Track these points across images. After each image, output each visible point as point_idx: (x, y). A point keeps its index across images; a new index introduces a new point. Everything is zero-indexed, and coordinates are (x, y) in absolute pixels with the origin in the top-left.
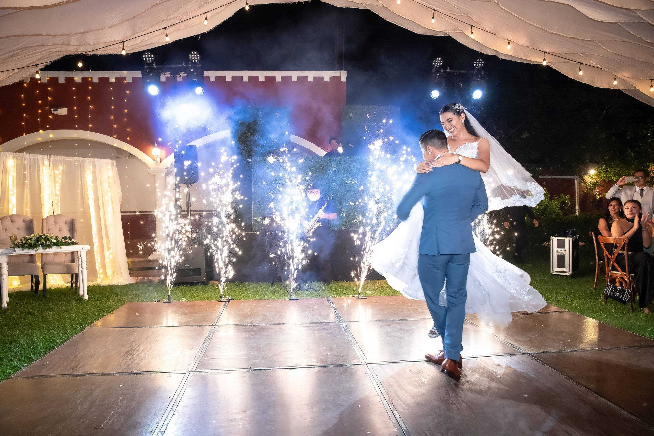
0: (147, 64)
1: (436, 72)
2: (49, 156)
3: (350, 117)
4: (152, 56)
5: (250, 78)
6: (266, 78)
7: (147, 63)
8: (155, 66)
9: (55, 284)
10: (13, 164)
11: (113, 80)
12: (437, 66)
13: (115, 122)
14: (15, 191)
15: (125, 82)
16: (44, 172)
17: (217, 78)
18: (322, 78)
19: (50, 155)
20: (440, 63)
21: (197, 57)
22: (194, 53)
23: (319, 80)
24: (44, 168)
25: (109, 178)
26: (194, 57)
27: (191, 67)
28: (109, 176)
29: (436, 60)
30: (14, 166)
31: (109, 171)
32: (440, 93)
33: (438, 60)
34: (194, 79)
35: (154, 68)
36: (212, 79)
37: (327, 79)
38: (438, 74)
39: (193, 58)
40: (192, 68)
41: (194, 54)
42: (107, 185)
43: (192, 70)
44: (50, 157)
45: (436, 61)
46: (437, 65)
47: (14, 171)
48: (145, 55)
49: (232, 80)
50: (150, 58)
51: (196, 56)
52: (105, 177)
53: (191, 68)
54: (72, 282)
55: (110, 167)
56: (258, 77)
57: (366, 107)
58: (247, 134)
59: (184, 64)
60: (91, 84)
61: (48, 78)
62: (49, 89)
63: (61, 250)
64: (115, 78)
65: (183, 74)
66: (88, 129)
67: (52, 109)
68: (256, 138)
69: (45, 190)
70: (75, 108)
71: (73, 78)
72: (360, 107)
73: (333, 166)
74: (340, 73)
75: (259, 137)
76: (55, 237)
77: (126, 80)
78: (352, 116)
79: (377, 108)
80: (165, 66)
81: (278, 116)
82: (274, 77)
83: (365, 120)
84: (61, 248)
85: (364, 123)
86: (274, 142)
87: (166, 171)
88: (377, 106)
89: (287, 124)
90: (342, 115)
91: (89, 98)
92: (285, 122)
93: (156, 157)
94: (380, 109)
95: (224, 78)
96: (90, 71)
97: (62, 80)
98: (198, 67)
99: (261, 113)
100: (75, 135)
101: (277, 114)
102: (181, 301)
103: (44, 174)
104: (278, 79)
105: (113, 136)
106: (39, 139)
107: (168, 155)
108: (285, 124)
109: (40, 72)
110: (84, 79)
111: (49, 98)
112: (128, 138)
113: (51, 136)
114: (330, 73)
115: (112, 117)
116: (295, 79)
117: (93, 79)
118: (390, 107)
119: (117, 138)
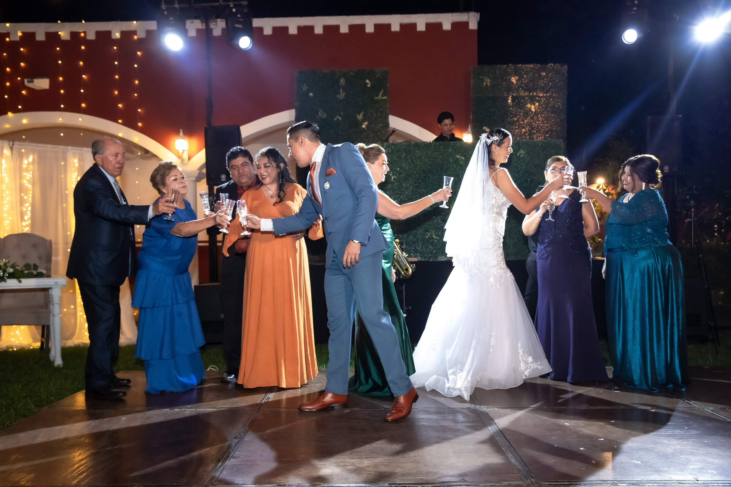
0: (164, 2)
2: (11, 143)
3: (485, 83)
5: (326, 28)
6: (351, 27)
8: (176, 6)
9: (17, 342)
11: (117, 34)
13: (119, 99)
15: (135, 37)
18: (439, 25)
19: (13, 141)
23: (434, 28)
24: (4, 161)
27: (232, 6)
32: (639, 33)
34: (237, 25)
35: (175, 8)
36: (268, 31)
37: (447, 26)
38: (636, 2)
40: (234, 7)
44: (13, 145)
49: (298, 32)
54: (43, 339)
56: (337, 27)
57: (510, 67)
58: (320, 114)
59: (222, 2)
60: (84, 41)
61: (20, 34)
62: (22, 49)
63: (20, 284)
64: (120, 32)
65: (221, 21)
66: (78, 110)
67: (26, 80)
68: (335, 119)
69: (4, 195)
70: (61, 79)
71: (57, 32)
72: (502, 67)
73: (458, 157)
74: (469, 15)
75: (340, 118)
76: (11, 264)
77: (136, 35)
78: (488, 81)
79: (528, 68)
80: (193, 5)
81: (369, 86)
82: (363, 26)
83: (510, 88)
84: (20, 282)
85: (508, 92)
86: (364, 126)
87: (196, 175)
88: (529, 65)
89: (384, 98)
90: (472, 81)
91: (81, 63)
92: (380, 94)
93: (182, 151)
94: (534, 69)
95: (286, 29)
96: (81, 22)
97: (40, 37)
98: (244, 5)
99: (342, 81)
100: (61, 119)
101: (367, 81)
102: (208, 370)
103: (3, 171)
104: (370, 29)
105: (117, 122)
106: (7, 126)
107: (200, 150)
108: (380, 97)
109: (8, 25)
110: (74, 35)
111: (22, 64)
112: (140, 124)
113: (25, 121)
114: (452, 16)
115: (116, 92)
116: (395, 28)
117: (87, 33)
118: (551, 65)
119: (123, 124)
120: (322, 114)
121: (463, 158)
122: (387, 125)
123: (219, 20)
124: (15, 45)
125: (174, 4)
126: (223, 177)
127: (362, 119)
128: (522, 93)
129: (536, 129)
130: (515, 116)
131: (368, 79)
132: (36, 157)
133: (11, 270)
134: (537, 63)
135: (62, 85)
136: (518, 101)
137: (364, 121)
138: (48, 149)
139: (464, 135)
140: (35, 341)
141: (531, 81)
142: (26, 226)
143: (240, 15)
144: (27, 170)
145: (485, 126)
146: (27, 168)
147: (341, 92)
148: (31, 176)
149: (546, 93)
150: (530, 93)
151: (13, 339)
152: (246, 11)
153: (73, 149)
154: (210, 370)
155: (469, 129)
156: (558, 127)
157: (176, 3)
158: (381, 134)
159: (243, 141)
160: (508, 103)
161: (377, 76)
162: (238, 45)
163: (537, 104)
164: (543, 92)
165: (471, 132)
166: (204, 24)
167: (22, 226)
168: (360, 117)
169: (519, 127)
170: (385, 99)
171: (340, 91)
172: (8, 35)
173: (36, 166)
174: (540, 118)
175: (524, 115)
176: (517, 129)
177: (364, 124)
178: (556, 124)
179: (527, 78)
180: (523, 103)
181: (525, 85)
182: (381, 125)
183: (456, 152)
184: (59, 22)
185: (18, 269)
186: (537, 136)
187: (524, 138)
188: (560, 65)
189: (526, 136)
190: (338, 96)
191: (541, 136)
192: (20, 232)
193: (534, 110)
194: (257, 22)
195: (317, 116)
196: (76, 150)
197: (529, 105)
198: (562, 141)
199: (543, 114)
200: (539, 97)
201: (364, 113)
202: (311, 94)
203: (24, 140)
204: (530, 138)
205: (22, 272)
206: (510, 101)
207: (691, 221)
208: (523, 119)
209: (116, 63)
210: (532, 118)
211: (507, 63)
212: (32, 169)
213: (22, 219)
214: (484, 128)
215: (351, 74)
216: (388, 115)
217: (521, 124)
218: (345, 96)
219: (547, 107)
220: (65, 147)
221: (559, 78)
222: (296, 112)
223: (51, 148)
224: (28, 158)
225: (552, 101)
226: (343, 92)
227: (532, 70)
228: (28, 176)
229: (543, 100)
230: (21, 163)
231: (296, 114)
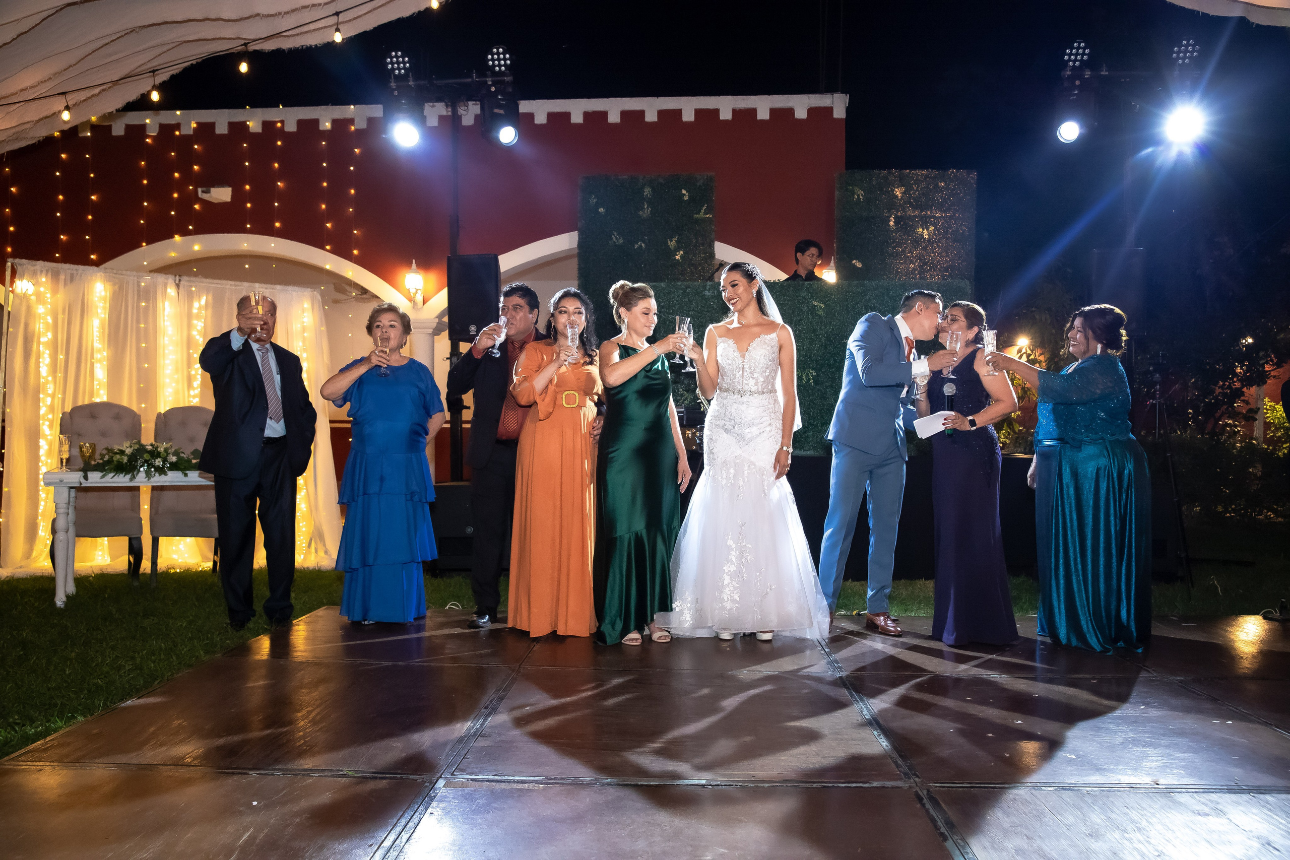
0: (394, 78)
1: (1072, 78)
2: (177, 278)
3: (856, 196)
4: (407, 59)
5: (624, 114)
6: (661, 113)
7: (395, 75)
8: (411, 83)
9: (180, 561)
10: (103, 293)
11: (327, 124)
12: (1075, 63)
13: (328, 216)
14: (105, 354)
15: (353, 128)
16: (166, 313)
17: (551, 116)
18: (791, 111)
19: (180, 276)
20: (1083, 54)
21: (505, 59)
22: (498, 50)
23: (782, 115)
24: (167, 304)
25: (304, 329)
26: (499, 60)
27: (490, 83)
28: (305, 324)
29: (1072, 48)
30: (104, 299)
31: (305, 314)
32: (1081, 127)
33: (1078, 48)
34: (496, 111)
35: (410, 86)
36: (541, 119)
37: (801, 114)
38: (1077, 83)
39: (496, 62)
40: (494, 84)
41: (498, 54)
42: (301, 344)
43: (493, 89)
44: (180, 280)
45: (1071, 51)
46: (1075, 61)
47: (104, 308)
48: (391, 58)
49: (584, 121)
50: (402, 65)
51: (502, 56)
52: (296, 326)
53: (492, 85)
54: (215, 557)
55: (307, 305)
56: (642, 113)
57: (893, 174)
58: (614, 239)
59: (476, 78)
60: (282, 134)
61: (194, 125)
62: (196, 147)
63: (186, 479)
64: (330, 121)
65: (473, 104)
66: (271, 232)
67: (200, 190)
68: (636, 246)
69: (166, 351)
70: (248, 187)
71: (246, 122)
72: (880, 174)
73: (815, 303)
74: (833, 97)
75: (643, 245)
76: (173, 450)
77: (353, 125)
78: (860, 194)
79: (919, 175)
80: (435, 82)
81: (686, 198)
82: (678, 113)
83: (892, 204)
84: (186, 475)
85: (889, 210)
86: (677, 257)
87: (435, 325)
88: (920, 172)
89: (707, 216)
90: (837, 193)
91: (276, 165)
92: (703, 211)
93: (414, 291)
94: (929, 178)
95: (567, 115)
96: (279, 107)
97: (222, 129)
98: (508, 82)
99: (647, 191)
100: (246, 245)
101: (684, 192)
102: (447, 608)
103: (166, 318)
104: (688, 116)
105: (323, 248)
106: (173, 254)
107: (440, 289)
108: (702, 215)
109: (178, 113)
110: (268, 125)
111: (196, 167)
112: (356, 252)
113: (197, 248)
114: (809, 99)
115: (324, 206)
116: (726, 115)
117: (285, 122)
118: (953, 172)
119: (333, 252)
120: (616, 238)
121: (823, 306)
122: (712, 255)
123: (470, 103)
124: (187, 140)
125: (409, 81)
126: (473, 328)
127: (675, 246)
128: (910, 212)
129: (931, 264)
130: (899, 244)
131: (685, 189)
132: (210, 297)
133: (174, 459)
134: (932, 169)
135: (250, 197)
136: (904, 223)
137: (677, 249)
138: (227, 287)
139: (824, 271)
140: (205, 559)
141: (923, 194)
142: (194, 397)
143: (502, 95)
144: (198, 317)
145: (856, 259)
146: (198, 313)
147: (646, 207)
148: (203, 325)
149: (944, 212)
150: (921, 212)
151: (175, 557)
152: (510, 90)
153: (262, 288)
154: (449, 608)
155: (832, 263)
156: (963, 261)
157: (411, 79)
158: (703, 269)
159: (502, 277)
160: (889, 225)
161: (698, 184)
162: (498, 139)
163: (932, 228)
164: (941, 211)
165: (834, 268)
166: (450, 109)
167: (189, 396)
168: (672, 244)
169: (905, 262)
170: (709, 217)
171: (644, 206)
172: (177, 126)
173: (210, 311)
174: (936, 249)
175: (912, 244)
176: (902, 264)
177: (677, 253)
178: (959, 257)
179: (917, 190)
180: (911, 226)
181: (914, 199)
182: (703, 255)
183: (812, 296)
184: (248, 107)
185: (183, 457)
186: (931, 275)
187: (913, 278)
188: (965, 171)
189: (916, 275)
190: (641, 213)
191: (938, 275)
192: (187, 405)
193: (927, 237)
194: (525, 106)
195: (610, 242)
196: (266, 288)
197: (921, 230)
198: (968, 282)
199: (941, 243)
200: (935, 217)
201: (678, 238)
202: (601, 210)
203: (195, 275)
204: (921, 278)
205: (189, 461)
206: (892, 223)
207: (1155, 404)
208: (911, 249)
209: (325, 165)
210: (925, 249)
211: (889, 168)
212: (204, 315)
213: (190, 386)
214: (854, 261)
215: (661, 181)
216: (713, 242)
217: (908, 257)
218: (651, 213)
219: (947, 233)
220: (251, 284)
221: (964, 190)
222: (579, 235)
223: (231, 285)
224: (199, 301)
225: (953, 224)
226: (648, 208)
227: (925, 179)
228: (199, 325)
229: (941, 222)
230: (190, 307)
231: (579, 238)
